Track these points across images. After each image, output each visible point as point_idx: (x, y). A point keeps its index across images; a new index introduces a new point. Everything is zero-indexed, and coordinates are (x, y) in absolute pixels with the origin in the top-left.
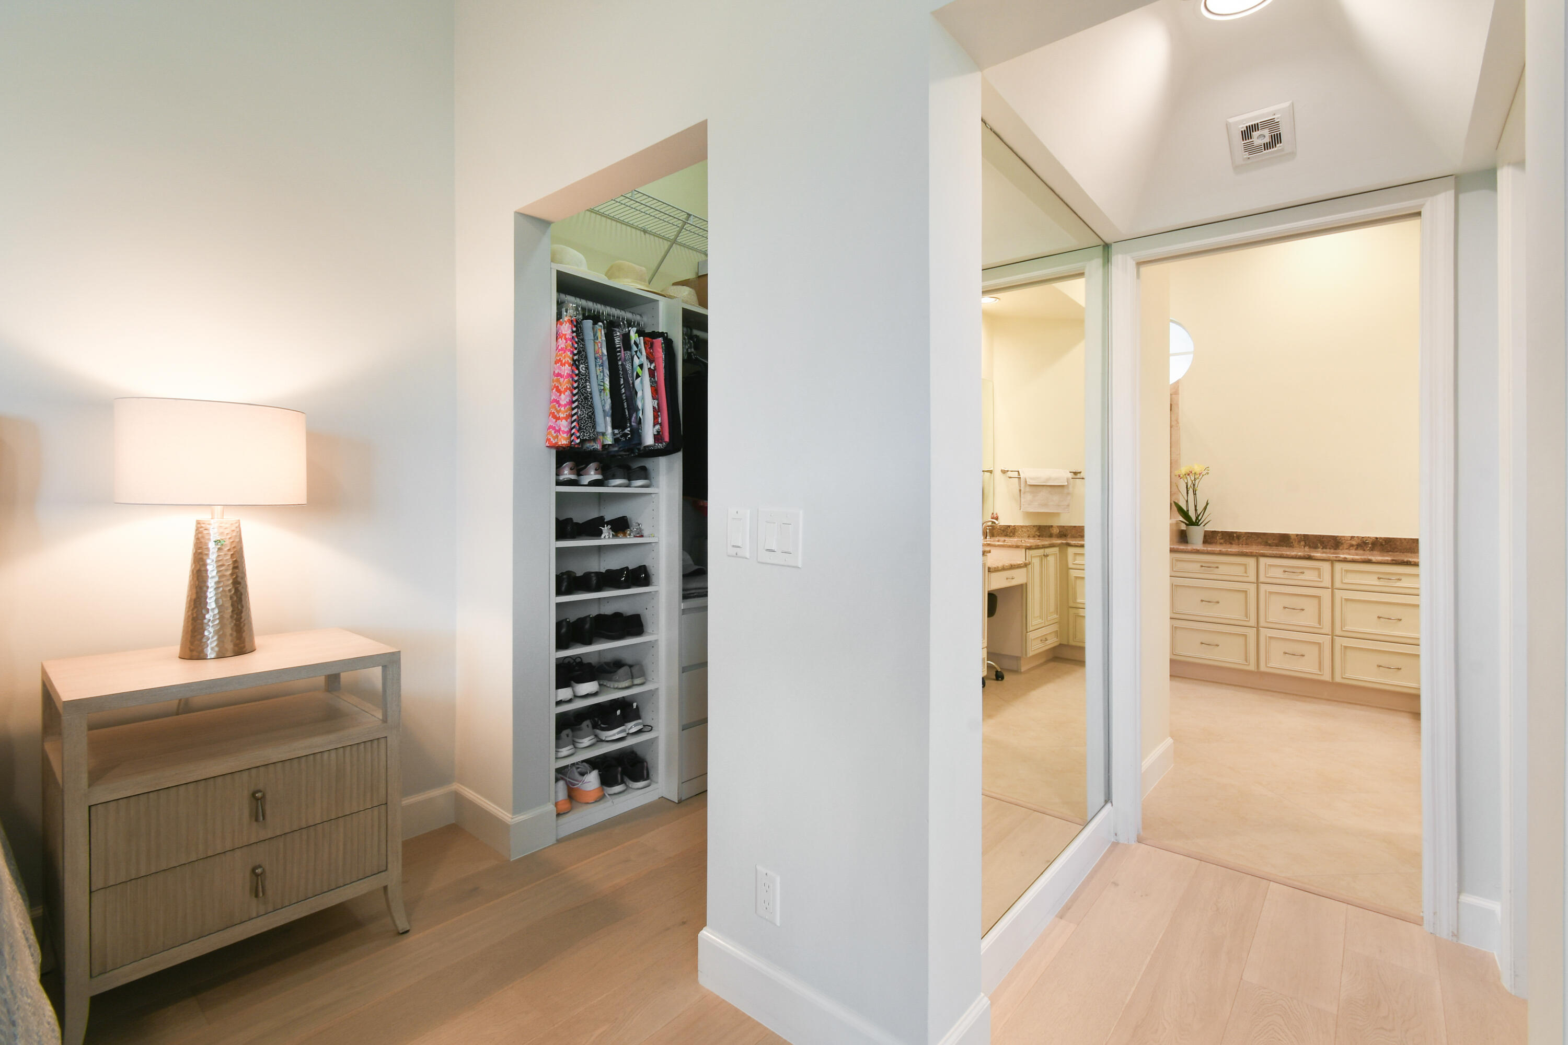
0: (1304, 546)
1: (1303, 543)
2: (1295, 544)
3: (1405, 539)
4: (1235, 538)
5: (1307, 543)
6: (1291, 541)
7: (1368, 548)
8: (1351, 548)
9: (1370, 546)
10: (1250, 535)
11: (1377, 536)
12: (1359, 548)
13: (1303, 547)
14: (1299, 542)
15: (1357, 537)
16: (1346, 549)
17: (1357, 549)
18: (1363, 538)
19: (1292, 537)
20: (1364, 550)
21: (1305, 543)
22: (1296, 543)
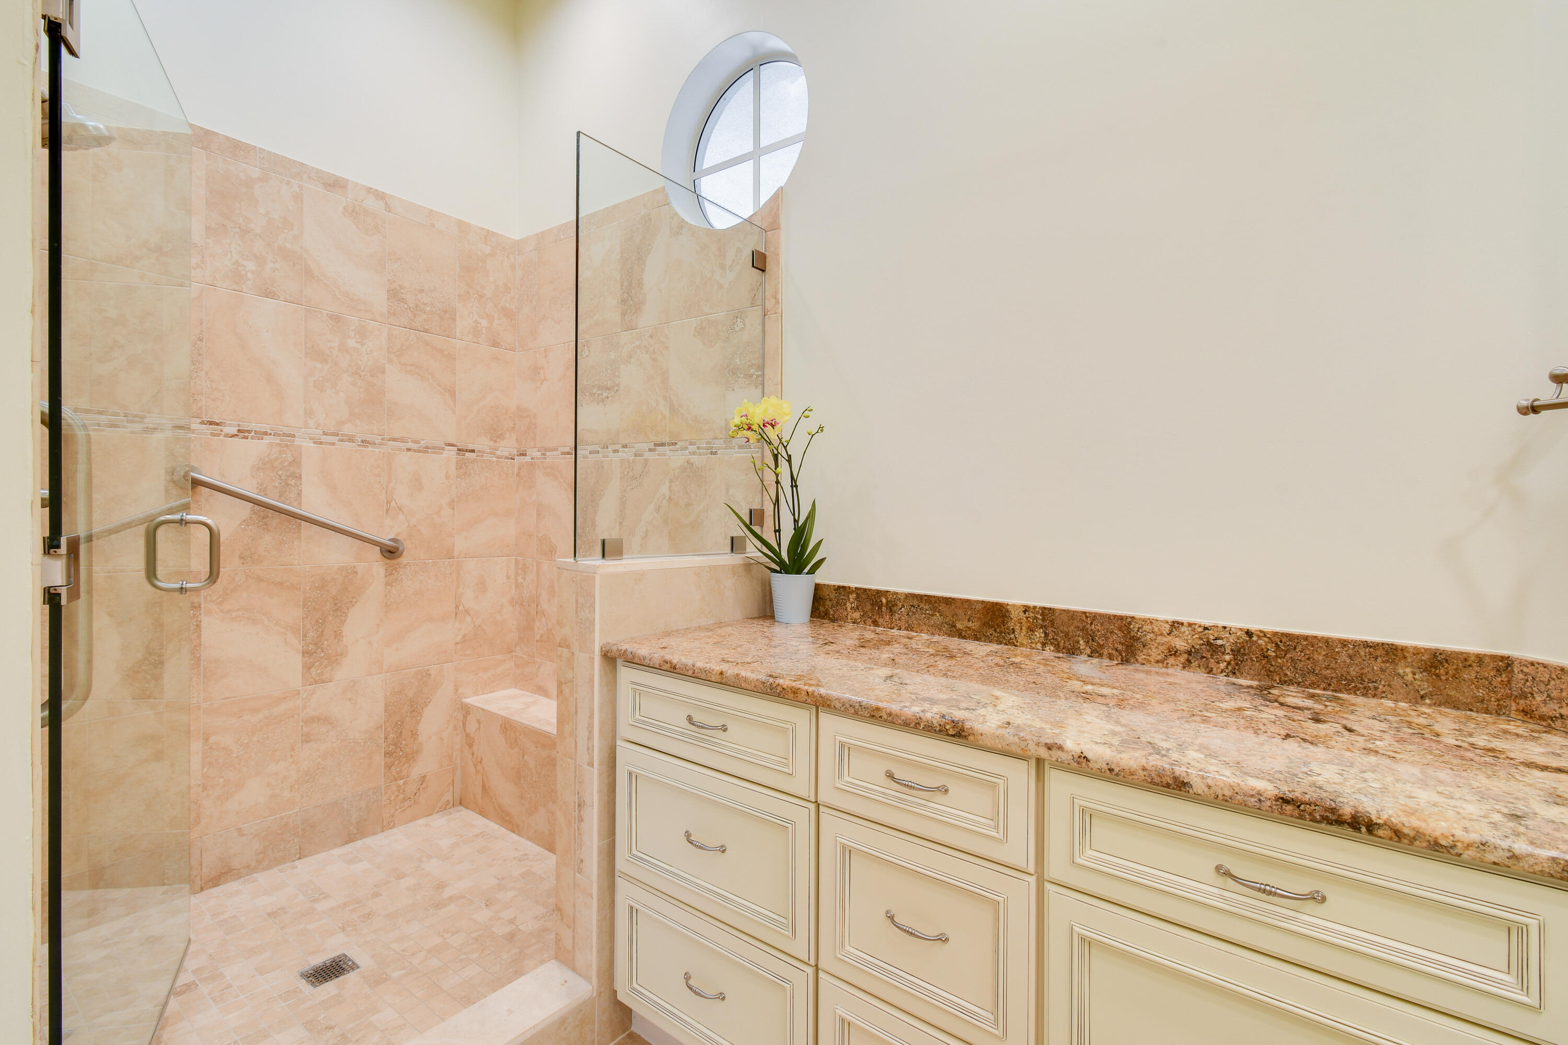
0: (1044, 645)
1: (1039, 634)
2: (1022, 637)
3: (1344, 643)
4: (884, 609)
5: (1050, 636)
6: (1011, 625)
7: (1223, 665)
8: (1171, 660)
9: (1227, 658)
10: (915, 603)
11: (1254, 627)
12: (1195, 664)
13: (1039, 646)
14: (1031, 630)
15: (1190, 625)
16: (1157, 662)
17: (1187, 665)
18: (1206, 628)
19: (1014, 614)
20: (1210, 671)
21: (1046, 635)
22: (1024, 632)
